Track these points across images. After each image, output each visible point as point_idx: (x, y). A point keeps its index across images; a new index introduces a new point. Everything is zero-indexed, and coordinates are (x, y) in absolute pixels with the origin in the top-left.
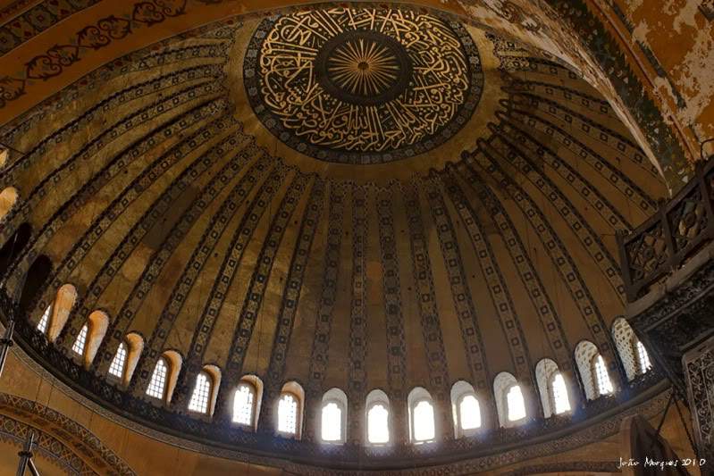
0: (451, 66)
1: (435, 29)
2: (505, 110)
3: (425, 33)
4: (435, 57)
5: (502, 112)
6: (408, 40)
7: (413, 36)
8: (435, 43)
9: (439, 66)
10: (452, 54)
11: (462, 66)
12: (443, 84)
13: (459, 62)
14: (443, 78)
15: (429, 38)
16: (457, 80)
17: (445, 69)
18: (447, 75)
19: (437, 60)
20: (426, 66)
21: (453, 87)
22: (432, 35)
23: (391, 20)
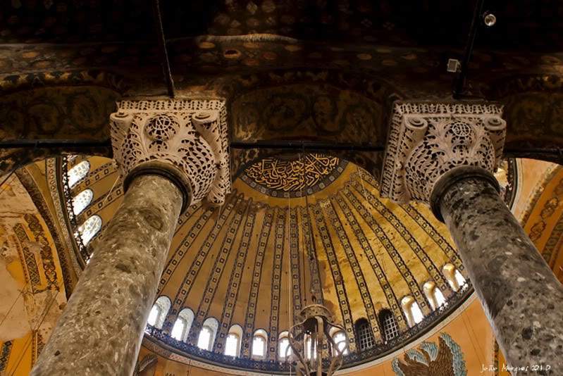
0: (273, 180)
1: (297, 183)
2: (238, 195)
3: (296, 176)
4: (280, 174)
5: (236, 193)
6: (295, 166)
7: (296, 169)
8: (289, 178)
9: (275, 174)
10: (280, 184)
11: (272, 186)
12: (263, 171)
13: (274, 185)
14: (266, 172)
15: (292, 177)
16: (263, 178)
17: (272, 176)
18: (268, 175)
19: (279, 174)
20: (276, 167)
21: (259, 175)
22: (294, 179)
23: (311, 165)
